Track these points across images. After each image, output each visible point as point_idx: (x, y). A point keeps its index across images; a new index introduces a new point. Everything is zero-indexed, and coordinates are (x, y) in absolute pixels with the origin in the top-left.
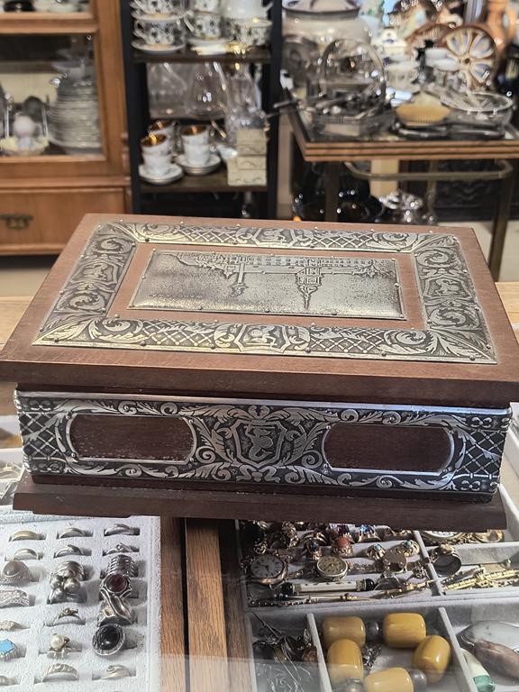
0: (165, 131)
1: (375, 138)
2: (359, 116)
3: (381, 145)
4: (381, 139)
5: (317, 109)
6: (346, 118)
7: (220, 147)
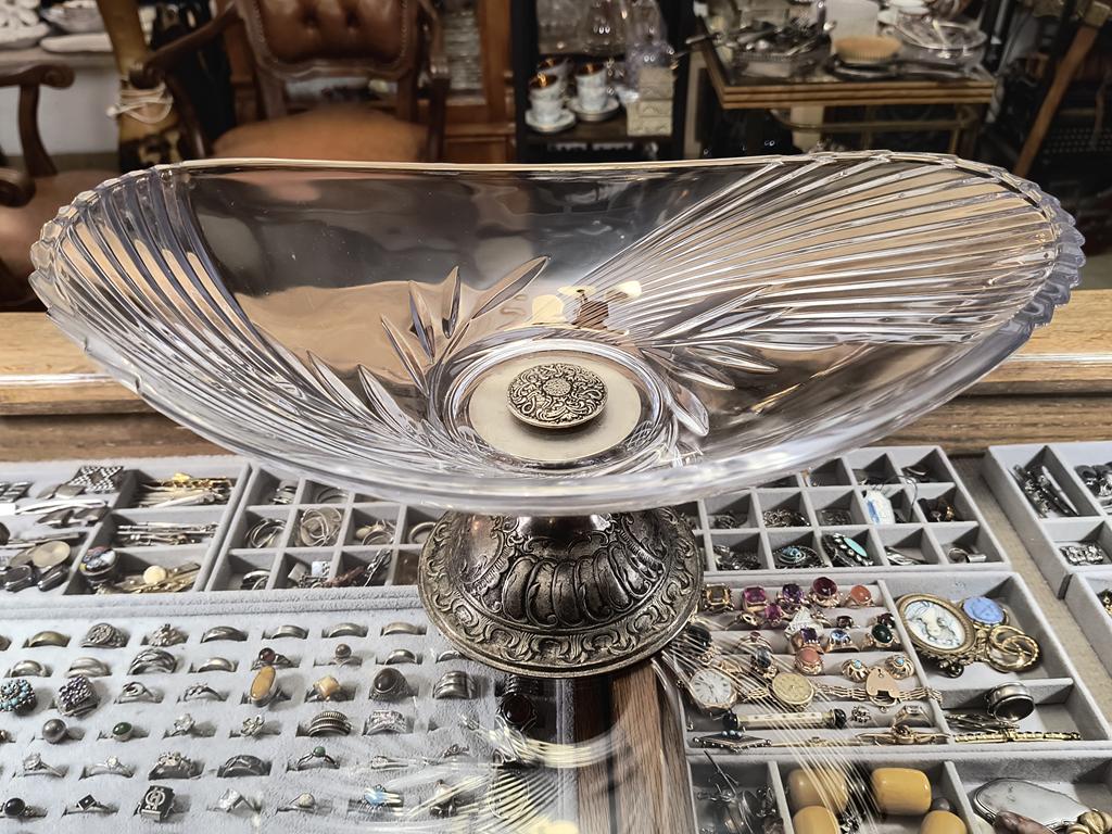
0: (554, 71)
1: (809, 79)
2: (790, 53)
3: (816, 87)
4: (816, 80)
5: (740, 45)
6: (774, 54)
7: (619, 89)
